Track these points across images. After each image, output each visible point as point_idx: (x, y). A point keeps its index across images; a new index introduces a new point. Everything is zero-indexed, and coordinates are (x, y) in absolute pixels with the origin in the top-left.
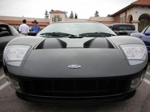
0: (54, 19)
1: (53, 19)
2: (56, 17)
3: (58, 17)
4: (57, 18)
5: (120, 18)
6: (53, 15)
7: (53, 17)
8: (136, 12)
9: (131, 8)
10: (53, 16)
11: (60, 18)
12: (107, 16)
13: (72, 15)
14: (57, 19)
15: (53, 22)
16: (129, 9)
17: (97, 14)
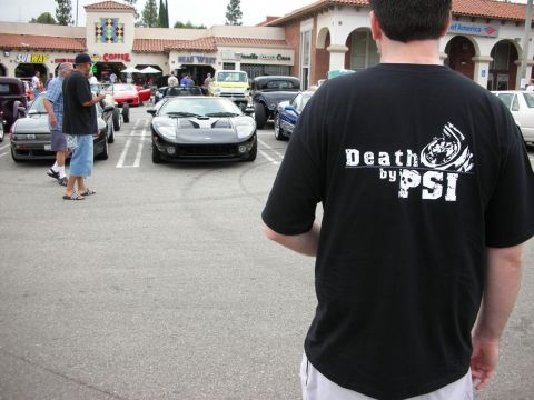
0: (102, 29)
1: (97, 29)
2: (107, 24)
3: (112, 24)
4: (110, 26)
5: (299, 34)
6: (97, 17)
7: (96, 24)
8: (340, 23)
9: (326, 10)
10: (99, 21)
11: (120, 27)
12: (265, 19)
13: (151, 8)
14: (109, 31)
15: (97, 39)
16: (322, 12)
17: (234, 6)
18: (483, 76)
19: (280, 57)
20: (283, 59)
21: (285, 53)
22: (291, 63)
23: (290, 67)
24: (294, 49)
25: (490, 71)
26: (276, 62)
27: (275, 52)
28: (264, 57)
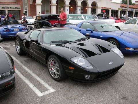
18: (79, 11)
19: (16, 8)
20: (17, 8)
21: (18, 6)
22: (20, 9)
23: (19, 11)
24: (21, 5)
25: (81, 10)
26: (15, 9)
27: (14, 6)
28: (11, 8)
